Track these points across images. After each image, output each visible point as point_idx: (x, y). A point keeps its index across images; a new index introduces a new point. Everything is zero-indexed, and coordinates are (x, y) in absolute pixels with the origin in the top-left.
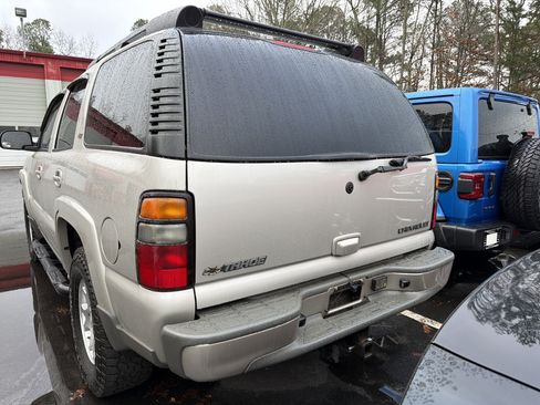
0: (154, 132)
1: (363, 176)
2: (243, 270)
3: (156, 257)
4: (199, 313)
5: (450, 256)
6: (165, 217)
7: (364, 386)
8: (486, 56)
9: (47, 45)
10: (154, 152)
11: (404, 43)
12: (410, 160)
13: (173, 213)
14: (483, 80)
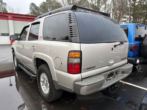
0: (71, 37)
1: (115, 46)
2: (91, 69)
3: (73, 66)
4: (82, 79)
5: (132, 65)
6: (75, 57)
7: (113, 97)
8: (127, 13)
9: (6, 10)
10: (71, 42)
11: (105, 10)
12: (125, 42)
13: (77, 56)
14: (126, 19)
